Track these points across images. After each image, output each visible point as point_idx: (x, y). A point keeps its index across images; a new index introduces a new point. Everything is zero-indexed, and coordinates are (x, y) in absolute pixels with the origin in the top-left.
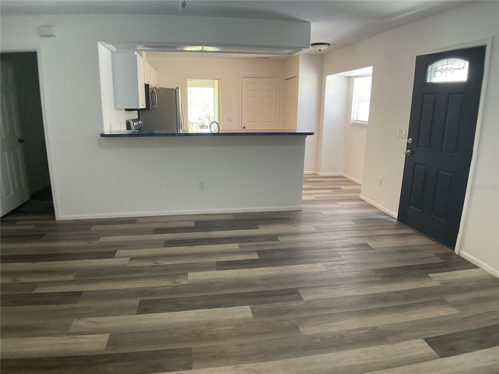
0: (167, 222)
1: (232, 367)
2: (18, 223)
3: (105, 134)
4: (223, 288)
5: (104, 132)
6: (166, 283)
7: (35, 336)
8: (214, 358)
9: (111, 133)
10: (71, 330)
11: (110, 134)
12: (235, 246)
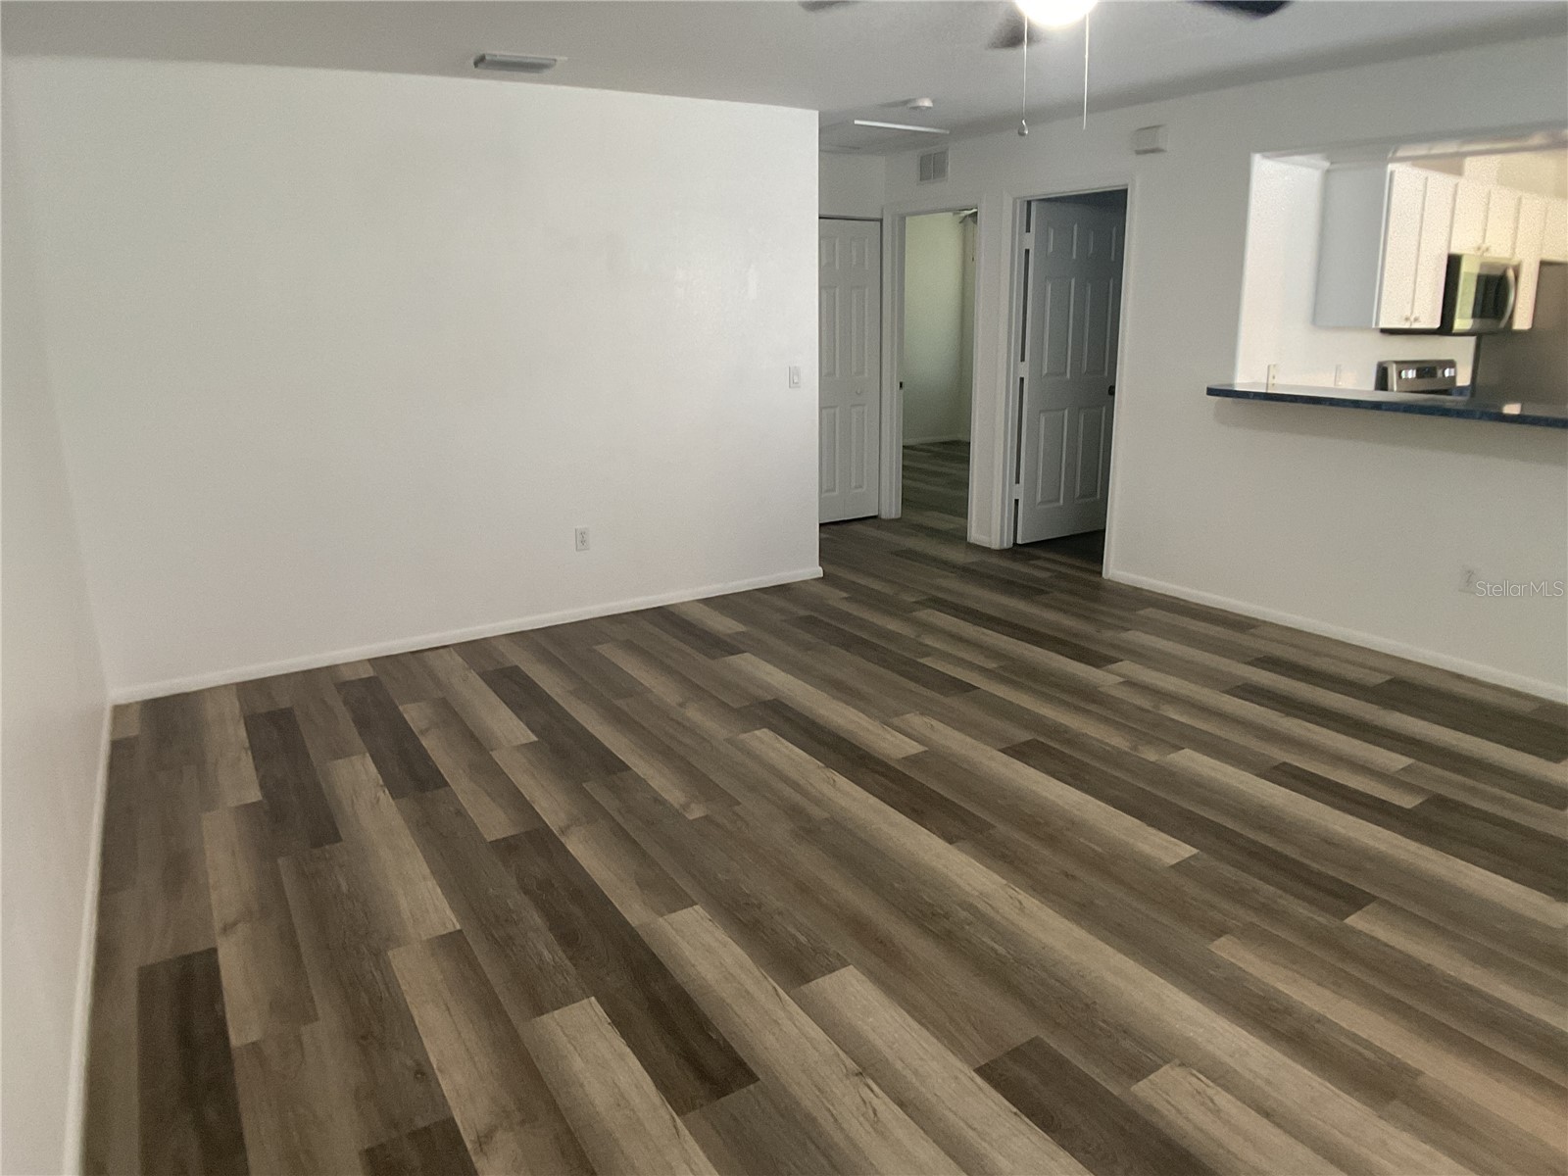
0: (1317, 654)
1: (1004, 882)
2: (1039, 563)
3: (1237, 389)
4: (1205, 802)
5: (1232, 385)
6: (1118, 741)
7: (847, 703)
8: (1003, 857)
9: (1267, 389)
10: (896, 721)
11: (1264, 391)
12: (1396, 761)
